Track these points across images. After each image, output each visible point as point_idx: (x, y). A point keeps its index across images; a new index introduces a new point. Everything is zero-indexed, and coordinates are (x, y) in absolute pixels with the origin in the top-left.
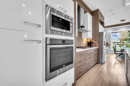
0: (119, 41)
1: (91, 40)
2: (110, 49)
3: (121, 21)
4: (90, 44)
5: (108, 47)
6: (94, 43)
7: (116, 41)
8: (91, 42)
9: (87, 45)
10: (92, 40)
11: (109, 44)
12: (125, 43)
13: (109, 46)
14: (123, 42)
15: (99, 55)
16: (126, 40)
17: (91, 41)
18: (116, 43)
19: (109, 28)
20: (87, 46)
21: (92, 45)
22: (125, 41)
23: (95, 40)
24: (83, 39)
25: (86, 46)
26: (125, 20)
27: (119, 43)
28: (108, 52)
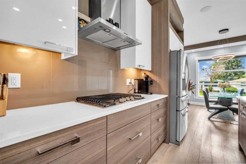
0: (209, 80)
1: (148, 73)
2: (194, 96)
3: (220, 31)
4: (144, 86)
5: (190, 92)
6: (156, 81)
7: (203, 79)
8: (149, 79)
9: (137, 88)
10: (151, 75)
11: (193, 84)
12: (219, 83)
13: (194, 90)
14: (215, 81)
15: (168, 118)
16: (219, 77)
17: (147, 77)
18: (203, 83)
19: (193, 50)
20: (137, 91)
21: (151, 88)
22: (218, 80)
23: (159, 74)
24: (123, 70)
25: (135, 90)
26: (227, 30)
27: (209, 82)
28: (191, 103)
